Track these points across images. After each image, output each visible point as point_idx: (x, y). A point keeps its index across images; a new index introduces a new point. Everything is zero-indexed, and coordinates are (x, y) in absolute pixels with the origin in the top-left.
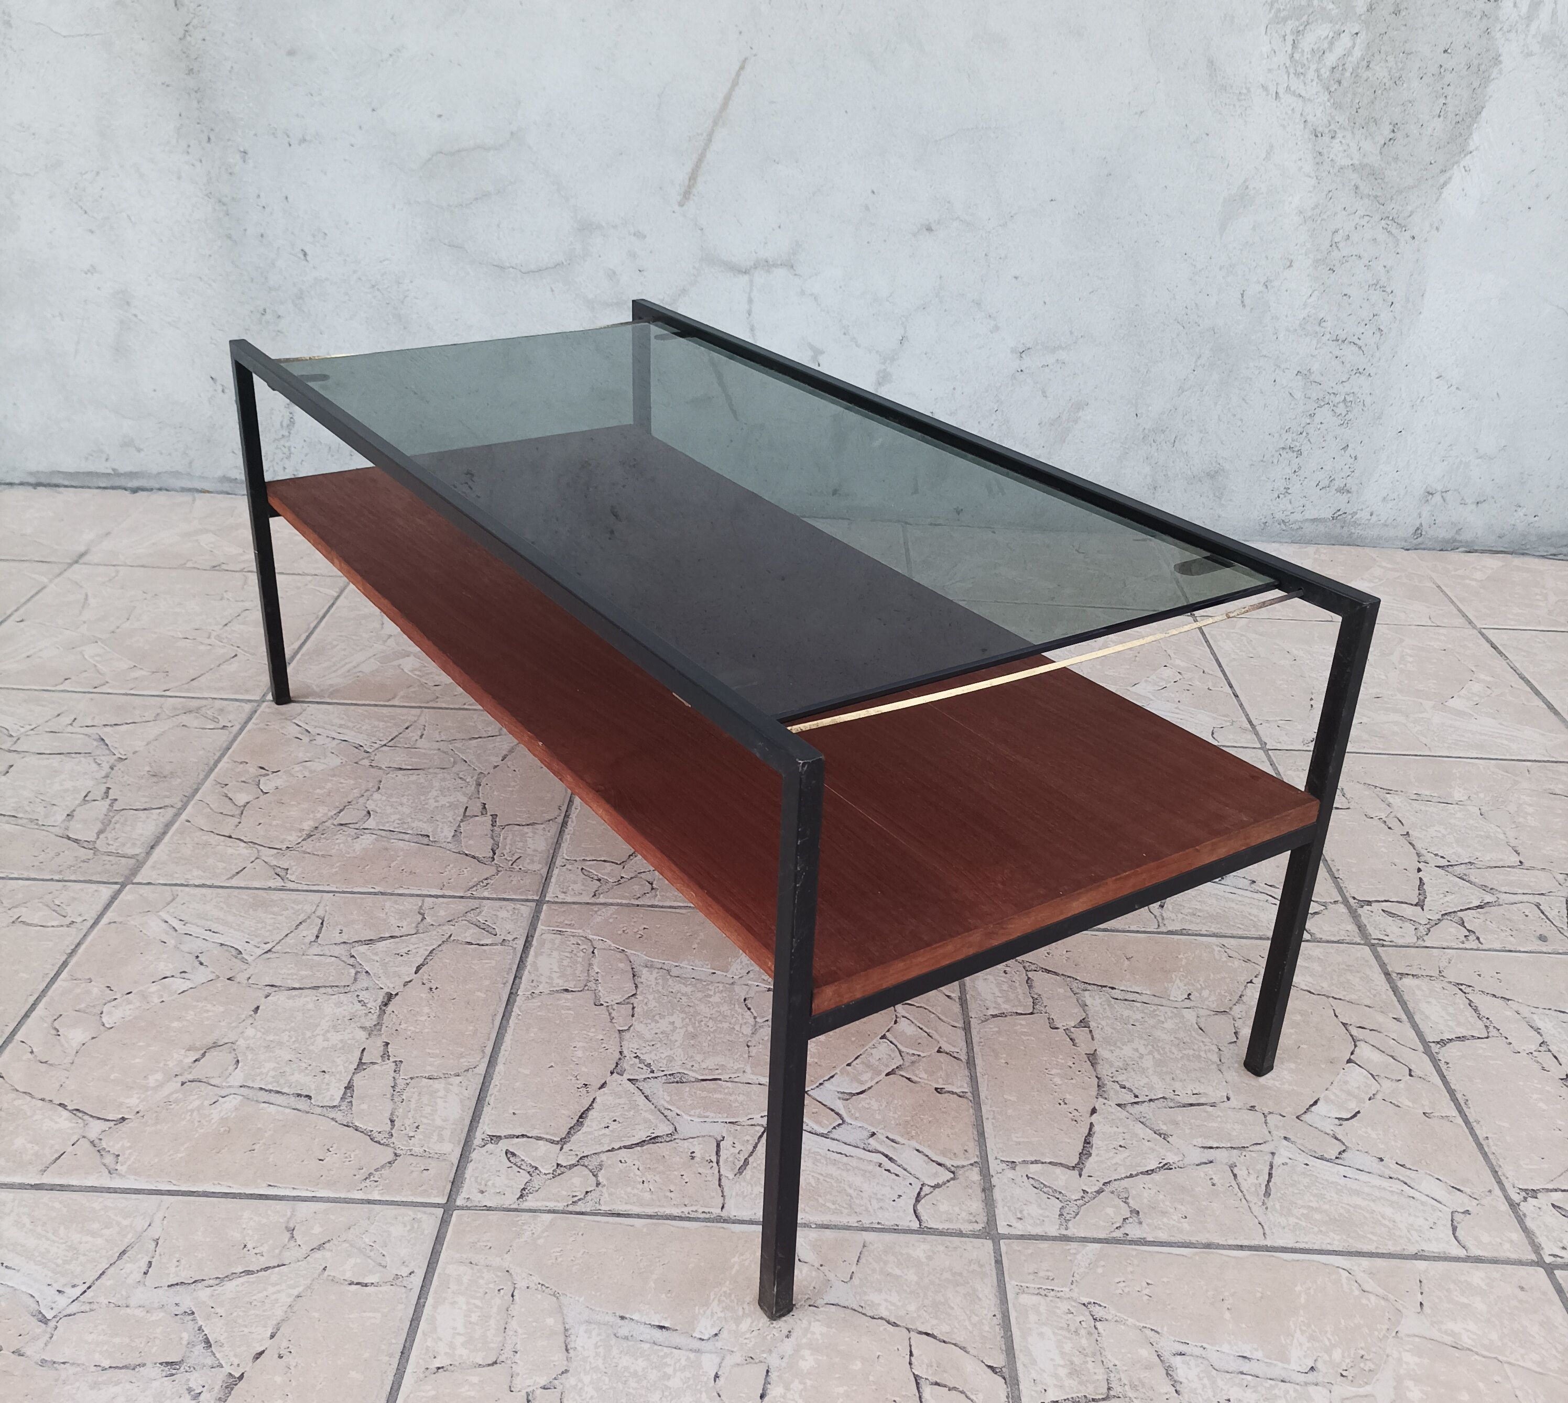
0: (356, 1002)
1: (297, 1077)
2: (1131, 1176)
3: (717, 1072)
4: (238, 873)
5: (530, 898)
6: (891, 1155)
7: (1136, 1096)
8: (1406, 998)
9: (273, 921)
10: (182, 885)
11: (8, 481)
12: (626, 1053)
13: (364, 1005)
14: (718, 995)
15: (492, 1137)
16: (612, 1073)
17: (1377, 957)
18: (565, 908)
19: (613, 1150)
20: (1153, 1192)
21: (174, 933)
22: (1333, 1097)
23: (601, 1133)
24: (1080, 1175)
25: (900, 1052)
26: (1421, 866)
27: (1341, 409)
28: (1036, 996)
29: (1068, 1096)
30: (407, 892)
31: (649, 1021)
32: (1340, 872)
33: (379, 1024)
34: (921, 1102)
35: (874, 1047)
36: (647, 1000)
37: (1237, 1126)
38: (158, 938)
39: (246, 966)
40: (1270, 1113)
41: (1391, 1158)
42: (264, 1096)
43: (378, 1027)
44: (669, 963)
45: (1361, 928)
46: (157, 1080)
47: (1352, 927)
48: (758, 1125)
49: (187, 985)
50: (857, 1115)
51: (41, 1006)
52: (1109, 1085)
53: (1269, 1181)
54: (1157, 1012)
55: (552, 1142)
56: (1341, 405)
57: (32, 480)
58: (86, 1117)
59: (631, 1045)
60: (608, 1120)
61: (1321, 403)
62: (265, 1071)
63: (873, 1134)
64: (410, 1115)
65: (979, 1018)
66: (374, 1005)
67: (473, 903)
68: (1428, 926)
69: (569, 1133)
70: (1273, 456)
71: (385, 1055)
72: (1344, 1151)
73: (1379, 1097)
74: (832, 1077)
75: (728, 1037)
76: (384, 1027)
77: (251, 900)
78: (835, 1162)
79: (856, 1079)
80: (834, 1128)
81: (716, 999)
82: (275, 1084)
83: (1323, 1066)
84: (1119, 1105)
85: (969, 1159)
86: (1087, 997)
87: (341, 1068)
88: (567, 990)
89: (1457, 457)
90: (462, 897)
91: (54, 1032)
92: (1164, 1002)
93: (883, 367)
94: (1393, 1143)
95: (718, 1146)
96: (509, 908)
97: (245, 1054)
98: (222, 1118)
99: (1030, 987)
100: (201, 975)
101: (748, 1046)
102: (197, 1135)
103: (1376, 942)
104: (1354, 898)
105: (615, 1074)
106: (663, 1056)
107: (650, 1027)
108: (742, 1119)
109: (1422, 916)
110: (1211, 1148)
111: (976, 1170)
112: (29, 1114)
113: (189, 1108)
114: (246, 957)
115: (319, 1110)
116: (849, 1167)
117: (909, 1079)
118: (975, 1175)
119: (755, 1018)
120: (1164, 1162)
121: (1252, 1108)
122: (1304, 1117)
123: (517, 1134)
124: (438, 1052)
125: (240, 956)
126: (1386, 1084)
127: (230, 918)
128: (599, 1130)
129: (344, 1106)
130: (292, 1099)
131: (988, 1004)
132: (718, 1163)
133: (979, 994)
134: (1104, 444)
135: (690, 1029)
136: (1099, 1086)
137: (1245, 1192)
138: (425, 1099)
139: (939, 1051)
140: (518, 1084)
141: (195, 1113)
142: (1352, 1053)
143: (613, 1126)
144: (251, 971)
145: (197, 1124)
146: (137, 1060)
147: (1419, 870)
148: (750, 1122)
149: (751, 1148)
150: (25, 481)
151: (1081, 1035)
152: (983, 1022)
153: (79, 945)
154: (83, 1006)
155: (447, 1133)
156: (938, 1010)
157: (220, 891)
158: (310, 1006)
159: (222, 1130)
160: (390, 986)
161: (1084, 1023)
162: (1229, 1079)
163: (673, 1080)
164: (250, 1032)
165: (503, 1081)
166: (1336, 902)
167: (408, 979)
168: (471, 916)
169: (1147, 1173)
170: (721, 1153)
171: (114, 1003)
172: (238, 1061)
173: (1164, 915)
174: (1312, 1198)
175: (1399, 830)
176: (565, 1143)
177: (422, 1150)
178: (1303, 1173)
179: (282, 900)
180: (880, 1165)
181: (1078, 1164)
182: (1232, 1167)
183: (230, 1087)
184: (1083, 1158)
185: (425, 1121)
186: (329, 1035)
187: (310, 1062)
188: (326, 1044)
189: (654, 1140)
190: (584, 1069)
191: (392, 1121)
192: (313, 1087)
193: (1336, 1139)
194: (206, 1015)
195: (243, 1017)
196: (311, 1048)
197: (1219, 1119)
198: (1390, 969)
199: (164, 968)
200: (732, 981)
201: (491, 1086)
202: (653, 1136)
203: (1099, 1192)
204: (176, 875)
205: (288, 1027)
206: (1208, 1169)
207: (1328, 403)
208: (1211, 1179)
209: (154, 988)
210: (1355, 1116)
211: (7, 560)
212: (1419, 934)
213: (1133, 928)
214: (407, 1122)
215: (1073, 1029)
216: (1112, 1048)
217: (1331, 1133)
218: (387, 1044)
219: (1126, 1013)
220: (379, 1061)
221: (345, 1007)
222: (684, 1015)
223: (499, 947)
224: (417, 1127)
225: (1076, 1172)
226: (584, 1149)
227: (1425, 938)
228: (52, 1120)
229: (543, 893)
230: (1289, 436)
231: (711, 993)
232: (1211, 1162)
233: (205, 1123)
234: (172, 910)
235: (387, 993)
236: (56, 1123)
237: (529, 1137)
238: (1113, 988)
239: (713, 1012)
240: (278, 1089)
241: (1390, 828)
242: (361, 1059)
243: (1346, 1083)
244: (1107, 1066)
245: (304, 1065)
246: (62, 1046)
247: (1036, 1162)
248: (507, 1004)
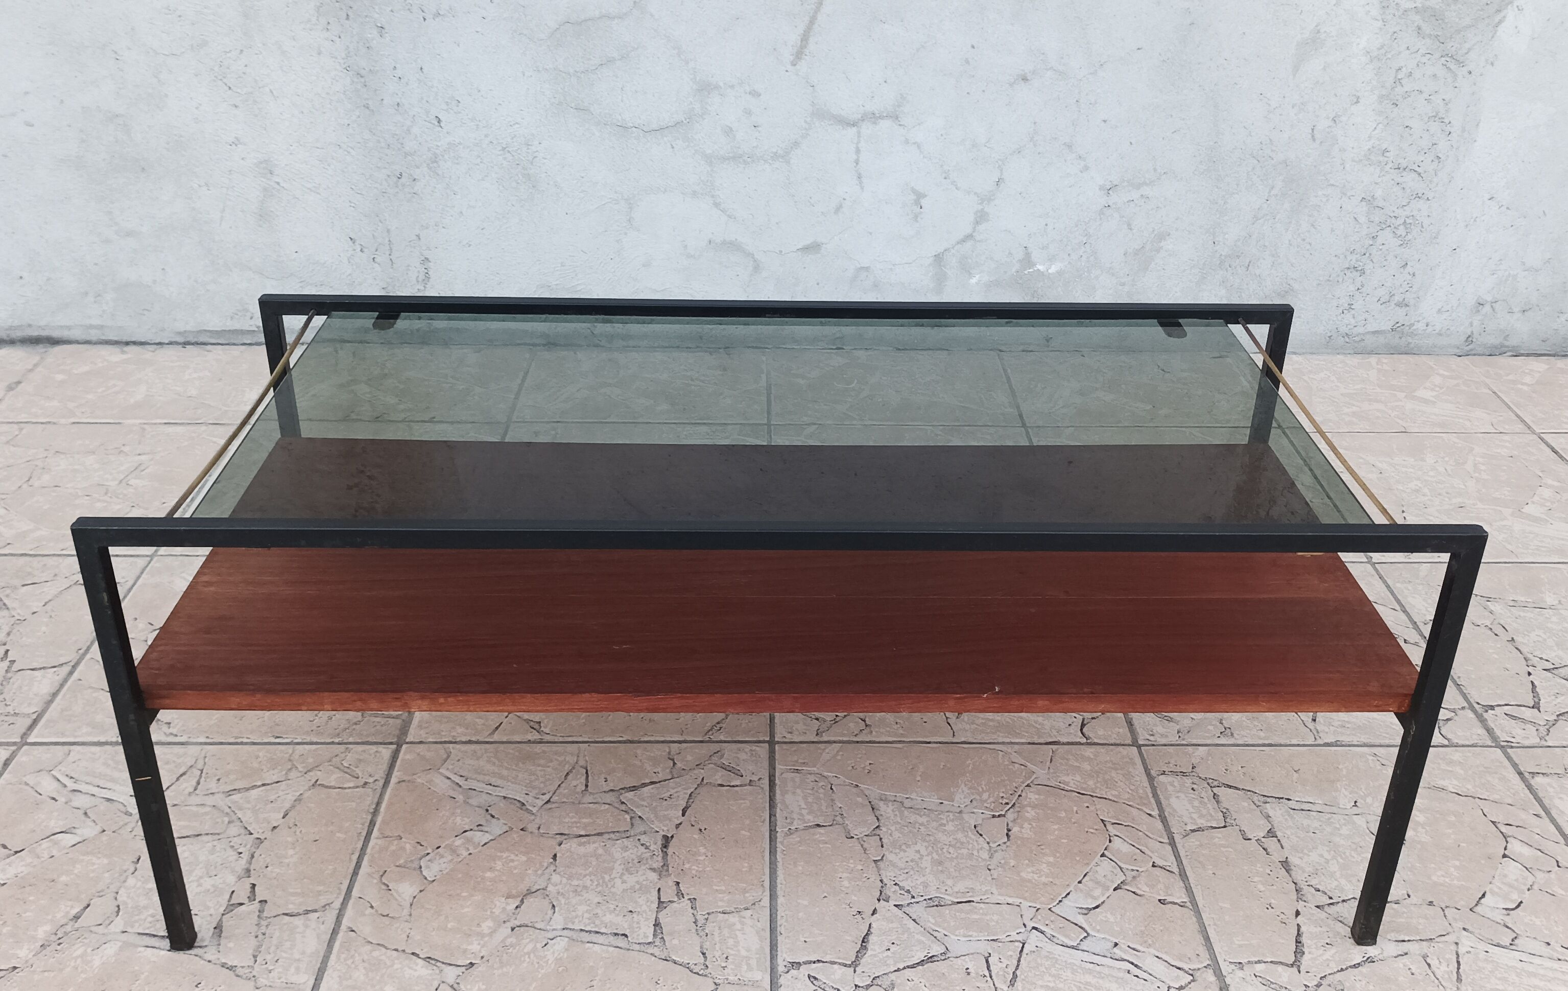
0: (640, 847)
1: (608, 918)
2: (1342, 970)
3: (970, 894)
4: (497, 728)
5: (761, 739)
6: (1135, 963)
7: (1331, 898)
8: (1541, 795)
9: (542, 773)
10: (451, 742)
11: (157, 341)
12: (885, 881)
13: (647, 848)
14: (950, 823)
15: (792, 964)
16: (879, 900)
17: (1509, 758)
18: (795, 747)
19: (898, 970)
20: (1364, 983)
21: (460, 789)
22: (1496, 890)
23: (884, 955)
24: (1299, 972)
25: (1121, 868)
26: (1530, 669)
27: (1401, 231)
28: (1224, 810)
29: (1273, 901)
30: (652, 739)
31: (898, 851)
32: (1461, 679)
33: (665, 865)
34: (1150, 913)
35: (1097, 865)
36: (891, 832)
37: (1421, 921)
38: (447, 794)
39: (533, 817)
40: (1447, 907)
41: (1557, 942)
42: (586, 937)
43: (665, 868)
44: (900, 796)
45: (1489, 731)
46: (490, 928)
47: (1482, 731)
48: (1017, 941)
49: (486, 838)
50: (1098, 927)
51: (365, 863)
52: (1306, 890)
53: (1458, 969)
54: (1332, 820)
55: (845, 965)
56: (1402, 227)
57: (180, 339)
58: (438, 964)
59: (889, 874)
60: (887, 944)
61: (1383, 226)
62: (580, 913)
63: (1116, 944)
64: (717, 947)
65: (1180, 833)
66: (656, 847)
67: (715, 747)
68: (1547, 727)
69: (857, 956)
70: (1338, 276)
71: (680, 895)
72: (1516, 938)
73: (1536, 887)
74: (1068, 894)
75: (970, 862)
76: (670, 868)
77: (517, 754)
78: (1090, 972)
79: (1089, 895)
80: (1081, 940)
81: (950, 827)
82: (592, 925)
83: (1483, 862)
84: (1317, 907)
85: (1202, 962)
86: (1269, 809)
87: (644, 907)
88: (818, 825)
89: (1506, 270)
90: (701, 742)
91: (384, 887)
92: (1334, 810)
93: (980, 207)
94: (1555, 928)
95: (987, 962)
96: (747, 750)
97: (557, 899)
98: (556, 959)
99: (1218, 802)
100: (497, 828)
101: (989, 870)
102: (540, 976)
103: (1505, 744)
104: (1478, 703)
105: (882, 901)
106: (918, 882)
107: (900, 856)
108: (1002, 937)
109: (1541, 718)
110: (1404, 941)
111: (1210, 971)
112: (388, 963)
113: (526, 951)
114: (530, 808)
115: (637, 947)
116: (1103, 975)
117: (1134, 893)
118: (1210, 977)
119: (988, 843)
120: (1367, 956)
121: (1431, 903)
122: (1476, 909)
123: (814, 960)
124: (723, 888)
125: (524, 808)
126: (1540, 875)
127: (505, 772)
128: (883, 952)
129: (658, 942)
130: (612, 938)
131: (1185, 819)
132: (991, 977)
133: (1175, 810)
134: (1185, 270)
135: (935, 856)
136: (1297, 890)
137: (1440, 979)
138: (726, 932)
139: (1153, 866)
140: (801, 914)
141: (532, 956)
142: (1505, 849)
143: (893, 948)
144: (538, 821)
145: (537, 966)
146: (466, 910)
147: (1529, 674)
148: (1009, 939)
149: (1016, 963)
150: (173, 340)
151: (1271, 843)
152: (1185, 836)
153: (378, 804)
154: (402, 861)
155: (753, 962)
156: (1144, 828)
157: (487, 746)
158: (600, 851)
159: (560, 969)
160: (666, 829)
161: (1271, 833)
162: (1406, 878)
163: (932, 904)
164: (556, 878)
165: (787, 912)
166: (1463, 708)
167: (679, 822)
168: (715, 758)
169: (1354, 966)
170: (992, 968)
171: (428, 858)
172: (553, 906)
173: (1318, 728)
174: (1498, 982)
175: (1504, 636)
176: (856, 966)
177: (736, 978)
178: (1486, 960)
179: (544, 752)
180: (1129, 972)
181: (1295, 961)
182: (1425, 957)
183: (554, 930)
184: (1298, 956)
185: (732, 952)
186: (625, 878)
187: (616, 903)
188: (625, 886)
189: (931, 959)
190: (854, 898)
191: (704, 954)
192: (626, 926)
193: (1507, 927)
194: (511, 864)
195: (545, 864)
196: (613, 890)
197: (1405, 915)
198: (1522, 769)
199: (462, 822)
200: (959, 810)
201: (779, 917)
202: (930, 955)
203: (1319, 985)
204: (443, 733)
205: (588, 872)
206: (1405, 959)
207: (1390, 226)
208: (1410, 969)
209: (458, 842)
210: (1519, 906)
211: (182, 424)
212: (1541, 735)
213: (1294, 742)
214: (717, 954)
215: (1263, 840)
216: (1301, 855)
217: (1502, 922)
218: (678, 883)
219: (1306, 822)
220: (676, 899)
221: (631, 851)
222: (926, 844)
223: (748, 787)
224: (727, 958)
225: (1295, 969)
226: (874, 970)
227: (1547, 738)
228: (410, 968)
229: (772, 735)
230: (1354, 257)
231: (944, 822)
232: (1406, 954)
233: (544, 964)
234: (450, 767)
235: (664, 836)
236: (416, 970)
237: (823, 962)
238: (1289, 800)
239: (951, 839)
240: (597, 930)
241: (1496, 635)
242: (659, 898)
243: (1505, 876)
244: (1300, 872)
245: (612, 907)
246: (396, 900)
247: (1259, 962)
248: (770, 841)
